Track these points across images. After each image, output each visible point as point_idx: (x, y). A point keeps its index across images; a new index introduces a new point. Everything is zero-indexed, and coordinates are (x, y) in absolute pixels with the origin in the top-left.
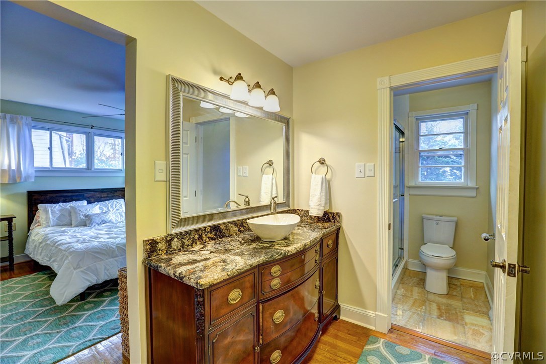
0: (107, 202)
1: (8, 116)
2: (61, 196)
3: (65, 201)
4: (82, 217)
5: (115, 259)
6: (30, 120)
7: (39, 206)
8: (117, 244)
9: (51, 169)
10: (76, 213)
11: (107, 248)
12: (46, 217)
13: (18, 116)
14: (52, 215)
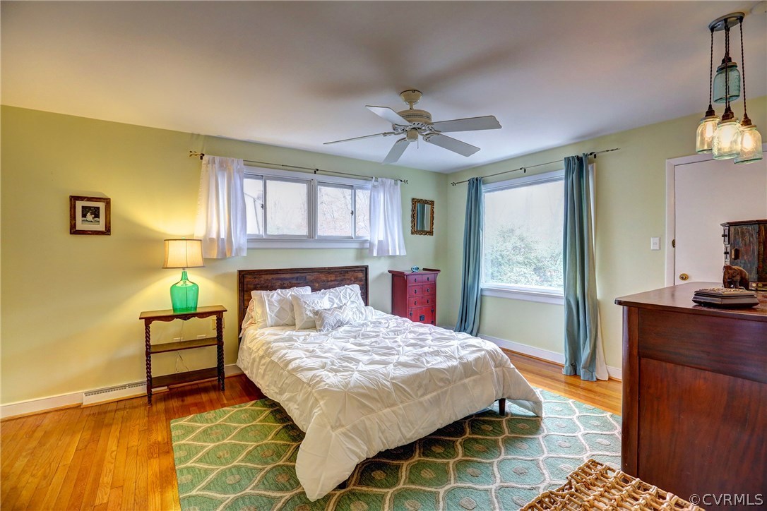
0: (337, 288)
1: (217, 159)
2: (278, 279)
3: (283, 287)
4: (308, 313)
5: (392, 409)
6: (242, 163)
7: (253, 293)
8: (391, 379)
9: (264, 237)
10: (300, 306)
11: (378, 385)
12: (263, 312)
13: (228, 158)
14: (269, 308)
